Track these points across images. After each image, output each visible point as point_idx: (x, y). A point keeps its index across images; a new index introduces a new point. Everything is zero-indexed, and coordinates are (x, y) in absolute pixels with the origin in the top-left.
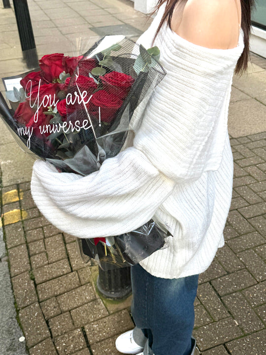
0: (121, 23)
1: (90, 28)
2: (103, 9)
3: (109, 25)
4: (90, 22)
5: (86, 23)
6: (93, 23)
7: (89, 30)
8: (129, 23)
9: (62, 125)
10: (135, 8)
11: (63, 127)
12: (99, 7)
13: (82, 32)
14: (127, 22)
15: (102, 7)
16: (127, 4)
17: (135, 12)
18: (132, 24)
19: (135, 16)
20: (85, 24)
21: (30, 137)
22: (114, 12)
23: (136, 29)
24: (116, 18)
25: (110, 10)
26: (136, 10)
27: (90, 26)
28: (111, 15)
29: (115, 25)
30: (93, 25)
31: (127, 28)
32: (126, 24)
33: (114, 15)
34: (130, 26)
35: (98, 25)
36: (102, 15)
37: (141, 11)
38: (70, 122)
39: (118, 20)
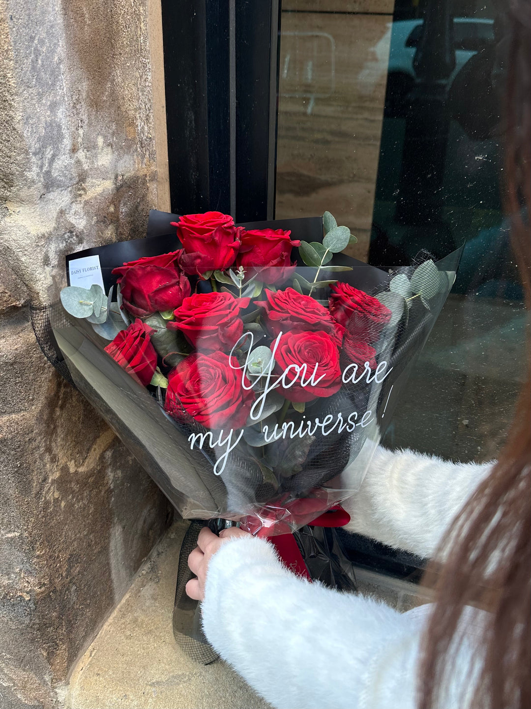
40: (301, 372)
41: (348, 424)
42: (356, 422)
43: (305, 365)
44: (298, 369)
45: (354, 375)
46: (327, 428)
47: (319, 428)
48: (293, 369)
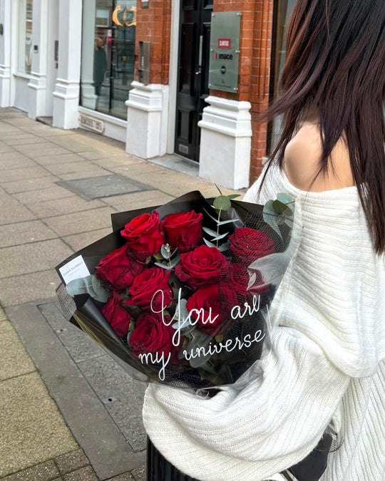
0: (107, 173)
1: (56, 183)
2: (75, 153)
3: (87, 176)
4: (54, 174)
5: (49, 174)
6: (61, 174)
7: (55, 184)
8: (121, 172)
9: (224, 344)
10: (127, 151)
11: (226, 346)
12: (69, 150)
13: (43, 189)
14: (117, 171)
15: (74, 150)
16: (113, 146)
17: (128, 156)
18: (125, 174)
19: (128, 162)
20: (46, 176)
21: (164, 366)
22: (94, 158)
23: (133, 181)
24: (99, 166)
25: (87, 155)
26: (129, 154)
27: (56, 180)
28: (89, 162)
29: (97, 175)
30: (62, 177)
31: (119, 180)
32: (116, 175)
33: (94, 161)
34: (123, 177)
35: (68, 178)
36: (75, 162)
37: (138, 155)
38: (237, 339)
39: (102, 168)
40: (201, 314)
41: (245, 343)
42: (250, 340)
43: (202, 309)
44: (198, 312)
45: (239, 313)
46: (229, 348)
47: (224, 349)
48: (194, 312)
